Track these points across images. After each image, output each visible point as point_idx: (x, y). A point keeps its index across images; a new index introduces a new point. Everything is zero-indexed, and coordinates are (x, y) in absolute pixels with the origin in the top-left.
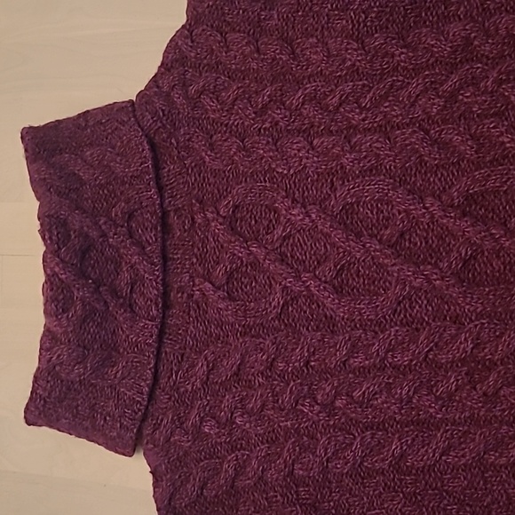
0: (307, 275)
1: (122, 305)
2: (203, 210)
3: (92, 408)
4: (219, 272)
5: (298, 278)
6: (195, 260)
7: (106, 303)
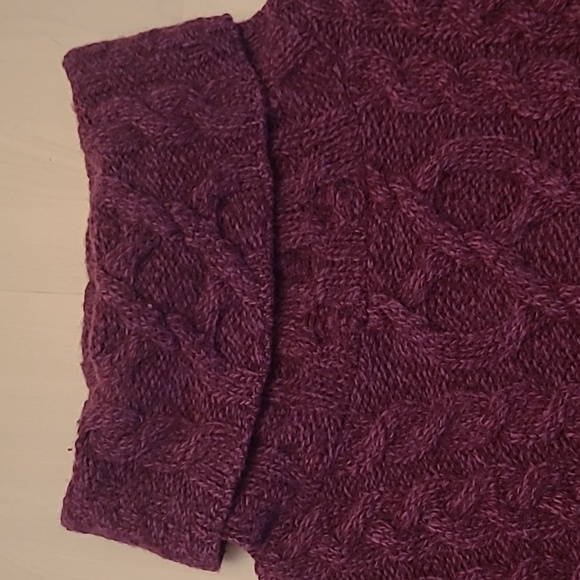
0: (570, 288)
1: (202, 344)
2: (385, 180)
4: (414, 283)
5: (554, 293)
6: (370, 264)
7: (176, 340)
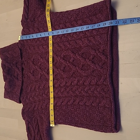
1: (16, 79)
3: (12, 96)
5: (42, 72)
7: (13, 78)
